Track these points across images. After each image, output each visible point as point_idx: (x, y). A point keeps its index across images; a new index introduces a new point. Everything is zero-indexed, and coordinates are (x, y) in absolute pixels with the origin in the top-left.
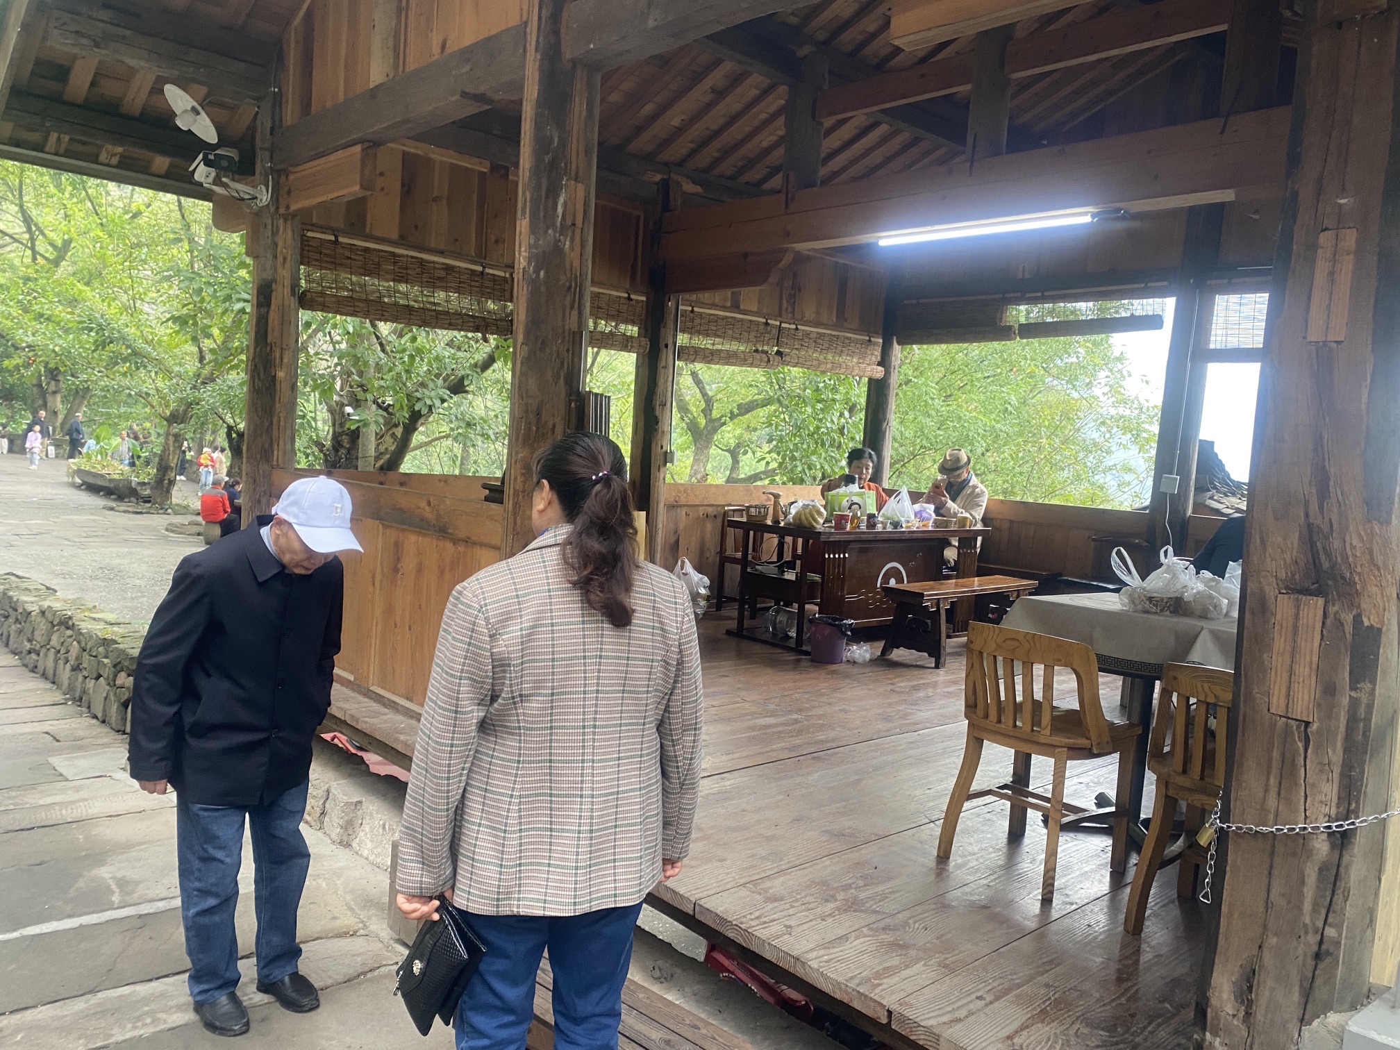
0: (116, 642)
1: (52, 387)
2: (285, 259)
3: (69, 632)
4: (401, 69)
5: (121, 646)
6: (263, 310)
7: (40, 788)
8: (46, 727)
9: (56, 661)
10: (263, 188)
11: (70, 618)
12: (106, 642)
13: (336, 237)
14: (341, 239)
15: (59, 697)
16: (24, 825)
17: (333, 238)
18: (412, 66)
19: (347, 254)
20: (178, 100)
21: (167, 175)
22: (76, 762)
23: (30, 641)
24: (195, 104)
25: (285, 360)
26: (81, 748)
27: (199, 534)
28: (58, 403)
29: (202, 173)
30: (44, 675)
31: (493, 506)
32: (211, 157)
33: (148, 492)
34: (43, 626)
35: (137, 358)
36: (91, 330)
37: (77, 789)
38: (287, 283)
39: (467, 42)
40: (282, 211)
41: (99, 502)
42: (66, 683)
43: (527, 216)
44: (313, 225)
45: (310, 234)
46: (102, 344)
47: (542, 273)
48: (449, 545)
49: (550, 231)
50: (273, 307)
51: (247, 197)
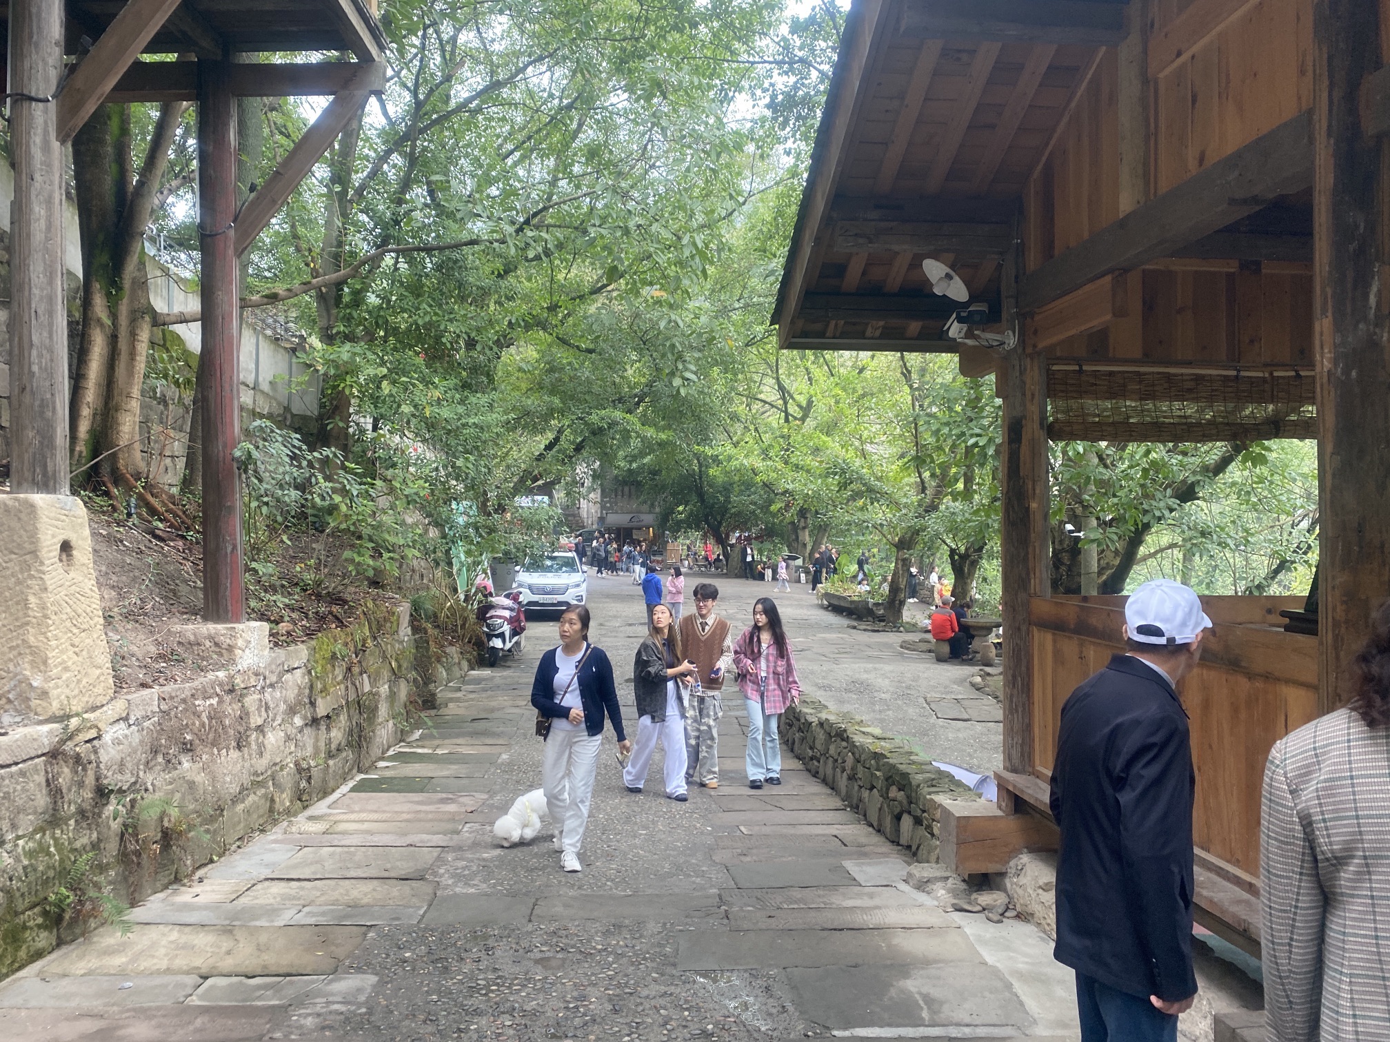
0: (884, 756)
1: (802, 524)
2: (1033, 395)
3: (844, 744)
4: (1152, 191)
5: (891, 761)
6: (1014, 446)
7: (841, 890)
8: (834, 830)
9: (834, 768)
10: (1010, 333)
11: (845, 731)
12: (877, 756)
13: (1081, 366)
14: (1084, 368)
15: (839, 804)
16: (835, 925)
17: (1077, 368)
18: (1164, 186)
19: (1092, 381)
20: (934, 270)
21: (920, 336)
22: (864, 868)
23: (811, 748)
24: (948, 270)
25: (1037, 491)
26: (865, 855)
27: (930, 651)
28: (806, 537)
29: (955, 330)
30: (824, 781)
31: (1300, 637)
32: (963, 314)
33: (882, 612)
34: (821, 736)
35: (872, 493)
36: (835, 474)
37: (871, 896)
38: (1036, 418)
39: (1230, 149)
40: (1029, 350)
41: (844, 622)
42: (843, 790)
43: (1330, 314)
44: (1058, 358)
45: (1055, 368)
46: (843, 486)
47: (1354, 374)
48: (1243, 682)
49: (1361, 326)
50: (1024, 441)
51: (995, 343)
